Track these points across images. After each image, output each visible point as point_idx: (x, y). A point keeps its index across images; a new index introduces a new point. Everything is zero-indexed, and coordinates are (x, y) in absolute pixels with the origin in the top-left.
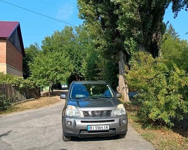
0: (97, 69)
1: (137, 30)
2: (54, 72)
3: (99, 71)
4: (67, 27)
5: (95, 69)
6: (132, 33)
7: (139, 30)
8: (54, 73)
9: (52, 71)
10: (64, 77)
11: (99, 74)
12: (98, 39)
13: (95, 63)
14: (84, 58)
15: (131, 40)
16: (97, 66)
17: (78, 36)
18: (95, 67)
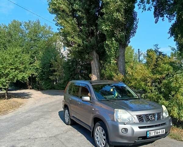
0: (53, 68)
1: (120, 31)
2: (14, 70)
3: (55, 71)
4: (15, 21)
5: (51, 69)
6: (115, 34)
7: (121, 31)
8: (14, 72)
9: (12, 69)
10: (26, 76)
11: (55, 73)
12: (72, 37)
13: (50, 62)
14: (35, 57)
15: (113, 41)
16: (53, 65)
17: (27, 32)
18: (50, 67)
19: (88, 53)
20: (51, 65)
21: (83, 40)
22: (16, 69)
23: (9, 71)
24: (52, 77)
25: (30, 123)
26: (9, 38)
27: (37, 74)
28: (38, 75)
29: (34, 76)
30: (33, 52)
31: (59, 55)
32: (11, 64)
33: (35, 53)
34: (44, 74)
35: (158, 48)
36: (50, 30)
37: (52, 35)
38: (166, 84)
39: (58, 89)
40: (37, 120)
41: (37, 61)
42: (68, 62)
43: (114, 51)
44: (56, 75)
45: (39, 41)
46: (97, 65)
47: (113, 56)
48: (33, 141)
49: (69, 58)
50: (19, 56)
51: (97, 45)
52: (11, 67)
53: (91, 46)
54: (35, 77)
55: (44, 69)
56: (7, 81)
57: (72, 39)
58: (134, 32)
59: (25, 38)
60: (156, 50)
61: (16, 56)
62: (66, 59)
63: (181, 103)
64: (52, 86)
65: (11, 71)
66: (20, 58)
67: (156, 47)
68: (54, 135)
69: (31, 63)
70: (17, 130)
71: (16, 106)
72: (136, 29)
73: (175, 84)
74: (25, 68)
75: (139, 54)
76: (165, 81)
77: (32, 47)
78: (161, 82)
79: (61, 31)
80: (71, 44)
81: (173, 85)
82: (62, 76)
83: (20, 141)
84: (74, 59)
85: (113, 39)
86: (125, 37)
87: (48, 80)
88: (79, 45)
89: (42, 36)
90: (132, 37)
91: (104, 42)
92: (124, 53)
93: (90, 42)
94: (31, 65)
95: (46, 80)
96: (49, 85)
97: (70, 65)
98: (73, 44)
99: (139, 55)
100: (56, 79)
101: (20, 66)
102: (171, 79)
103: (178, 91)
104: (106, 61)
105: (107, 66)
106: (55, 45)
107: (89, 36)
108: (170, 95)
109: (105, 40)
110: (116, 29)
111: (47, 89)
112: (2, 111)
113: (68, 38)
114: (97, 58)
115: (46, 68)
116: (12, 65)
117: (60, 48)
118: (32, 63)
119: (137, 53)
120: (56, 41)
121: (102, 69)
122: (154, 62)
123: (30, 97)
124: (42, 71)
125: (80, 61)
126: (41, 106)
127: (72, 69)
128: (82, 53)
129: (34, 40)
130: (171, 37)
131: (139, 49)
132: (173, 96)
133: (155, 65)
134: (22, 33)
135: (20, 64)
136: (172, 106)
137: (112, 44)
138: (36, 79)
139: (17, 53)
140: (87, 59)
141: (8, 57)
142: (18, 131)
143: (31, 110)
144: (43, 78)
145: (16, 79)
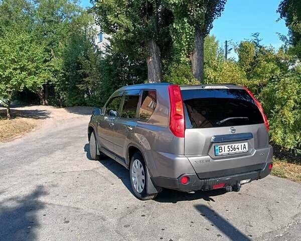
0: (82, 71)
1: (197, 7)
2: (19, 71)
3: (85, 75)
5: (78, 71)
6: (189, 11)
7: (200, 7)
8: (19, 74)
9: (15, 69)
10: (39, 82)
11: (86, 79)
12: (116, 16)
13: (78, 61)
14: (52, 51)
15: (185, 23)
16: (82, 65)
17: (36, 7)
18: (78, 68)
19: (143, 45)
20: (79, 66)
21: (135, 21)
22: (23, 69)
23: (11, 73)
24: (82, 85)
25: (52, 152)
26: (6, 17)
27: (56, 80)
28: (57, 82)
29: (51, 83)
30: (48, 43)
31: (92, 48)
32: (13, 61)
33: (51, 44)
34: (67, 80)
35: (259, 39)
36: (76, 4)
37: (80, 14)
38: (268, 94)
39: (91, 106)
40: (63, 148)
41: (55, 58)
42: (108, 61)
43: (187, 41)
44: (88, 82)
45: (57, 23)
46: (157, 66)
47: (184, 50)
48: (60, 176)
49: (108, 54)
50: (26, 48)
51: (158, 31)
52: (13, 66)
53: (147, 31)
54: (53, 86)
55: (67, 71)
56: (9, 90)
57: (116, 20)
58: (221, 8)
59: (33, 18)
60: (255, 42)
61: (20, 48)
62: (104, 56)
63: (289, 123)
64: (81, 100)
65: (15, 73)
66: (28, 51)
67: (255, 38)
68: (91, 169)
69: (46, 61)
70: (33, 161)
71: (25, 130)
72: (225, 3)
73: (282, 93)
74: (37, 68)
75: (226, 49)
76: (266, 89)
77: (45, 34)
78: (260, 91)
79: (97, 6)
80: (114, 27)
81: (278, 95)
82: (98, 84)
83: (39, 177)
84: (118, 55)
85: (186, 21)
86: (206, 17)
87: (74, 90)
88: (127, 31)
89: (63, 15)
90: (216, 17)
91: (171, 25)
92: (202, 44)
93: (147, 25)
94: (47, 64)
95: (71, 90)
96: (76, 99)
97: (110, 65)
98: (117, 29)
99: (226, 51)
100: (88, 89)
101: (28, 65)
102: (276, 86)
103: (285, 104)
104: (171, 60)
105: (172, 69)
106: (85, 31)
107: (144, 14)
108: (272, 111)
109: (172, 22)
110: (190, 3)
111: (74, 105)
112: (4, 136)
113: (109, 17)
114: (157, 53)
115: (70, 70)
116: (15, 62)
117: (93, 36)
118: (48, 61)
119: (224, 48)
120: (86, 25)
121: (164, 74)
122: (250, 60)
123: (48, 117)
124: (65, 75)
125: (127, 59)
126: (66, 130)
127: (114, 73)
128: (133, 43)
129: (48, 22)
130: (281, 18)
131: (226, 41)
132: (277, 112)
133: (252, 64)
134: (28, 9)
135: (28, 61)
136: (275, 128)
137: (183, 28)
138: (55, 88)
139: (23, 42)
140: (140, 55)
141: (8, 49)
142: (35, 163)
143: (50, 136)
144: (67, 86)
145: (23, 85)
